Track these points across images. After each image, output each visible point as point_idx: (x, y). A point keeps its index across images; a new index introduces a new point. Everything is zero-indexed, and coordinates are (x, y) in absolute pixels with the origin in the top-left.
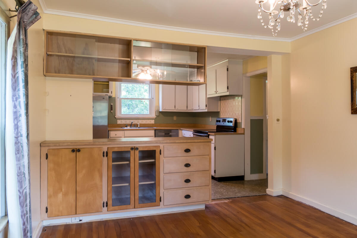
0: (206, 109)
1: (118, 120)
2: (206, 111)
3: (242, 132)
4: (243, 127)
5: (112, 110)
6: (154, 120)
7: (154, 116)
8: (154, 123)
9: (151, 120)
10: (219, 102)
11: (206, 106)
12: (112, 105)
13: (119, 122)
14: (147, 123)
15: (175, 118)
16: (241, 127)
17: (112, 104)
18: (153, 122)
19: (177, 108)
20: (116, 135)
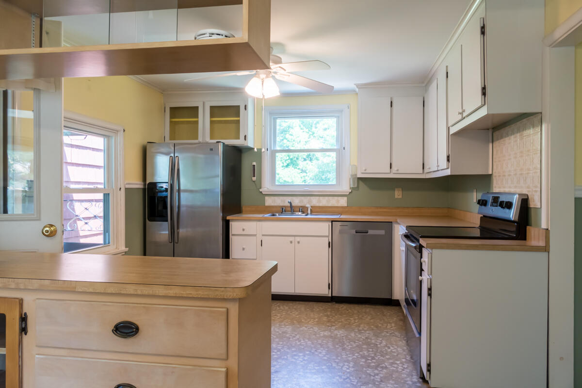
0: (448, 168)
1: (267, 198)
2: (448, 172)
3: (542, 243)
4: (544, 225)
5: (254, 176)
6: (345, 198)
7: (346, 187)
8: (346, 205)
9: (339, 198)
10: (491, 145)
11: (448, 160)
12: (254, 165)
13: (269, 202)
14: (330, 205)
15: (398, 194)
16: (538, 225)
17: (254, 163)
18: (343, 202)
19: (396, 169)
20: (243, 230)
